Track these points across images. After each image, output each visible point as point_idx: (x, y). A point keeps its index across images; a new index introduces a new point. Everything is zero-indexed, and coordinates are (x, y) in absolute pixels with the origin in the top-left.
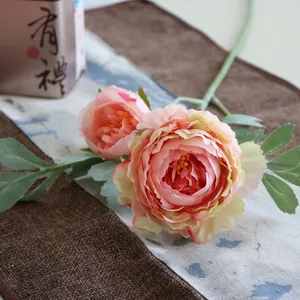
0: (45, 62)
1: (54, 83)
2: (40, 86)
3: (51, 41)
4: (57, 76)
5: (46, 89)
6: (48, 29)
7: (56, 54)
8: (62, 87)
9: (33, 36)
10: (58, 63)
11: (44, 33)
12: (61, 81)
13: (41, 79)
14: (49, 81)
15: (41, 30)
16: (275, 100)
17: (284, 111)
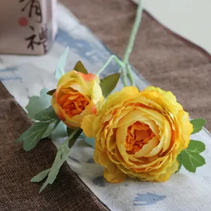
0: (33, 28)
1: (39, 44)
2: (28, 47)
3: (36, 13)
4: (41, 39)
5: (33, 48)
6: (35, 4)
7: (41, 22)
8: (45, 46)
9: (23, 10)
10: (42, 29)
11: (32, 7)
12: (44, 42)
13: (29, 42)
14: (35, 43)
15: (30, 5)
16: (190, 61)
17: (194, 71)
